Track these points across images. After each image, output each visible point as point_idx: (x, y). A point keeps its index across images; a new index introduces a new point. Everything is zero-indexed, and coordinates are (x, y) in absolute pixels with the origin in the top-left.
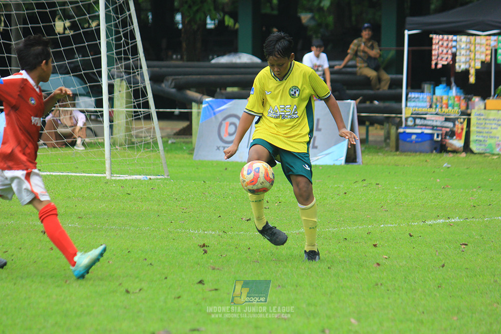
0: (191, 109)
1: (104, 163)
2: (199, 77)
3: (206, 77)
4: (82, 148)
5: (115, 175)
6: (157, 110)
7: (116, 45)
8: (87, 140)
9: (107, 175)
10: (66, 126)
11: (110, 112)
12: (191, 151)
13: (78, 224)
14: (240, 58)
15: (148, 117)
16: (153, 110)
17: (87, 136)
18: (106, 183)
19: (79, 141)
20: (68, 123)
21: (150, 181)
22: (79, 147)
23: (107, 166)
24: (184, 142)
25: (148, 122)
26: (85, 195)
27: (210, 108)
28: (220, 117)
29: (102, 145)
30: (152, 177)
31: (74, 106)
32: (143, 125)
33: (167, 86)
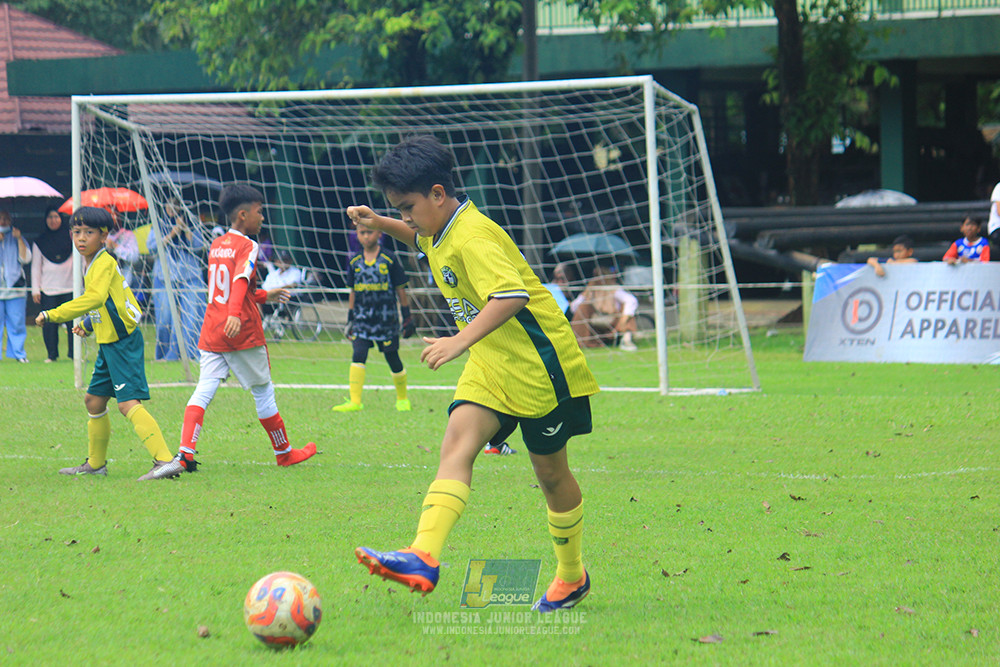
0: (801, 281)
1: (657, 370)
2: (811, 230)
3: (824, 231)
4: (631, 348)
5: (674, 389)
6: (742, 285)
7: (673, 185)
8: (639, 335)
9: (662, 389)
10: (605, 314)
11: (665, 291)
12: (801, 350)
13: (606, 469)
14: (882, 198)
15: (725, 296)
16: (733, 285)
17: (639, 328)
18: (660, 402)
19: (627, 337)
20: (608, 308)
21: (730, 397)
22: (627, 347)
23: (662, 374)
24: (792, 334)
25: (724, 304)
26: (624, 422)
27: (828, 280)
28: (845, 293)
29: (653, 341)
30: (733, 391)
31: (619, 281)
32: (717, 307)
33: (764, 247)
